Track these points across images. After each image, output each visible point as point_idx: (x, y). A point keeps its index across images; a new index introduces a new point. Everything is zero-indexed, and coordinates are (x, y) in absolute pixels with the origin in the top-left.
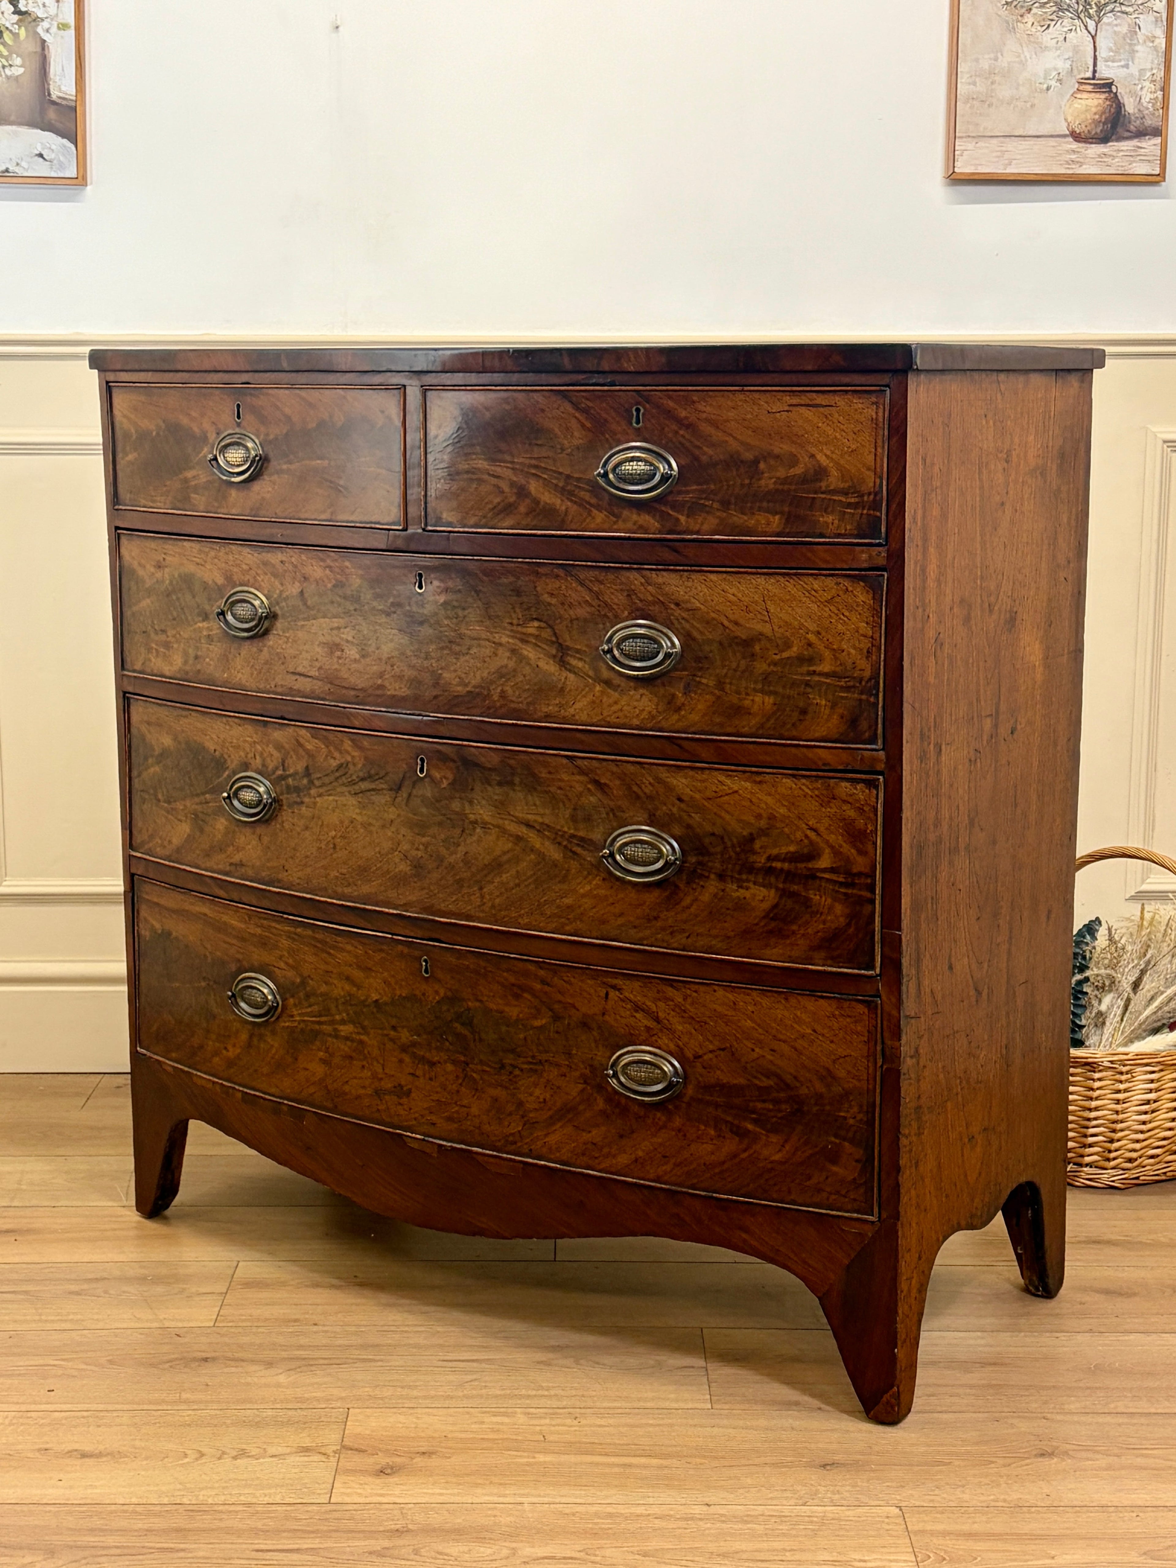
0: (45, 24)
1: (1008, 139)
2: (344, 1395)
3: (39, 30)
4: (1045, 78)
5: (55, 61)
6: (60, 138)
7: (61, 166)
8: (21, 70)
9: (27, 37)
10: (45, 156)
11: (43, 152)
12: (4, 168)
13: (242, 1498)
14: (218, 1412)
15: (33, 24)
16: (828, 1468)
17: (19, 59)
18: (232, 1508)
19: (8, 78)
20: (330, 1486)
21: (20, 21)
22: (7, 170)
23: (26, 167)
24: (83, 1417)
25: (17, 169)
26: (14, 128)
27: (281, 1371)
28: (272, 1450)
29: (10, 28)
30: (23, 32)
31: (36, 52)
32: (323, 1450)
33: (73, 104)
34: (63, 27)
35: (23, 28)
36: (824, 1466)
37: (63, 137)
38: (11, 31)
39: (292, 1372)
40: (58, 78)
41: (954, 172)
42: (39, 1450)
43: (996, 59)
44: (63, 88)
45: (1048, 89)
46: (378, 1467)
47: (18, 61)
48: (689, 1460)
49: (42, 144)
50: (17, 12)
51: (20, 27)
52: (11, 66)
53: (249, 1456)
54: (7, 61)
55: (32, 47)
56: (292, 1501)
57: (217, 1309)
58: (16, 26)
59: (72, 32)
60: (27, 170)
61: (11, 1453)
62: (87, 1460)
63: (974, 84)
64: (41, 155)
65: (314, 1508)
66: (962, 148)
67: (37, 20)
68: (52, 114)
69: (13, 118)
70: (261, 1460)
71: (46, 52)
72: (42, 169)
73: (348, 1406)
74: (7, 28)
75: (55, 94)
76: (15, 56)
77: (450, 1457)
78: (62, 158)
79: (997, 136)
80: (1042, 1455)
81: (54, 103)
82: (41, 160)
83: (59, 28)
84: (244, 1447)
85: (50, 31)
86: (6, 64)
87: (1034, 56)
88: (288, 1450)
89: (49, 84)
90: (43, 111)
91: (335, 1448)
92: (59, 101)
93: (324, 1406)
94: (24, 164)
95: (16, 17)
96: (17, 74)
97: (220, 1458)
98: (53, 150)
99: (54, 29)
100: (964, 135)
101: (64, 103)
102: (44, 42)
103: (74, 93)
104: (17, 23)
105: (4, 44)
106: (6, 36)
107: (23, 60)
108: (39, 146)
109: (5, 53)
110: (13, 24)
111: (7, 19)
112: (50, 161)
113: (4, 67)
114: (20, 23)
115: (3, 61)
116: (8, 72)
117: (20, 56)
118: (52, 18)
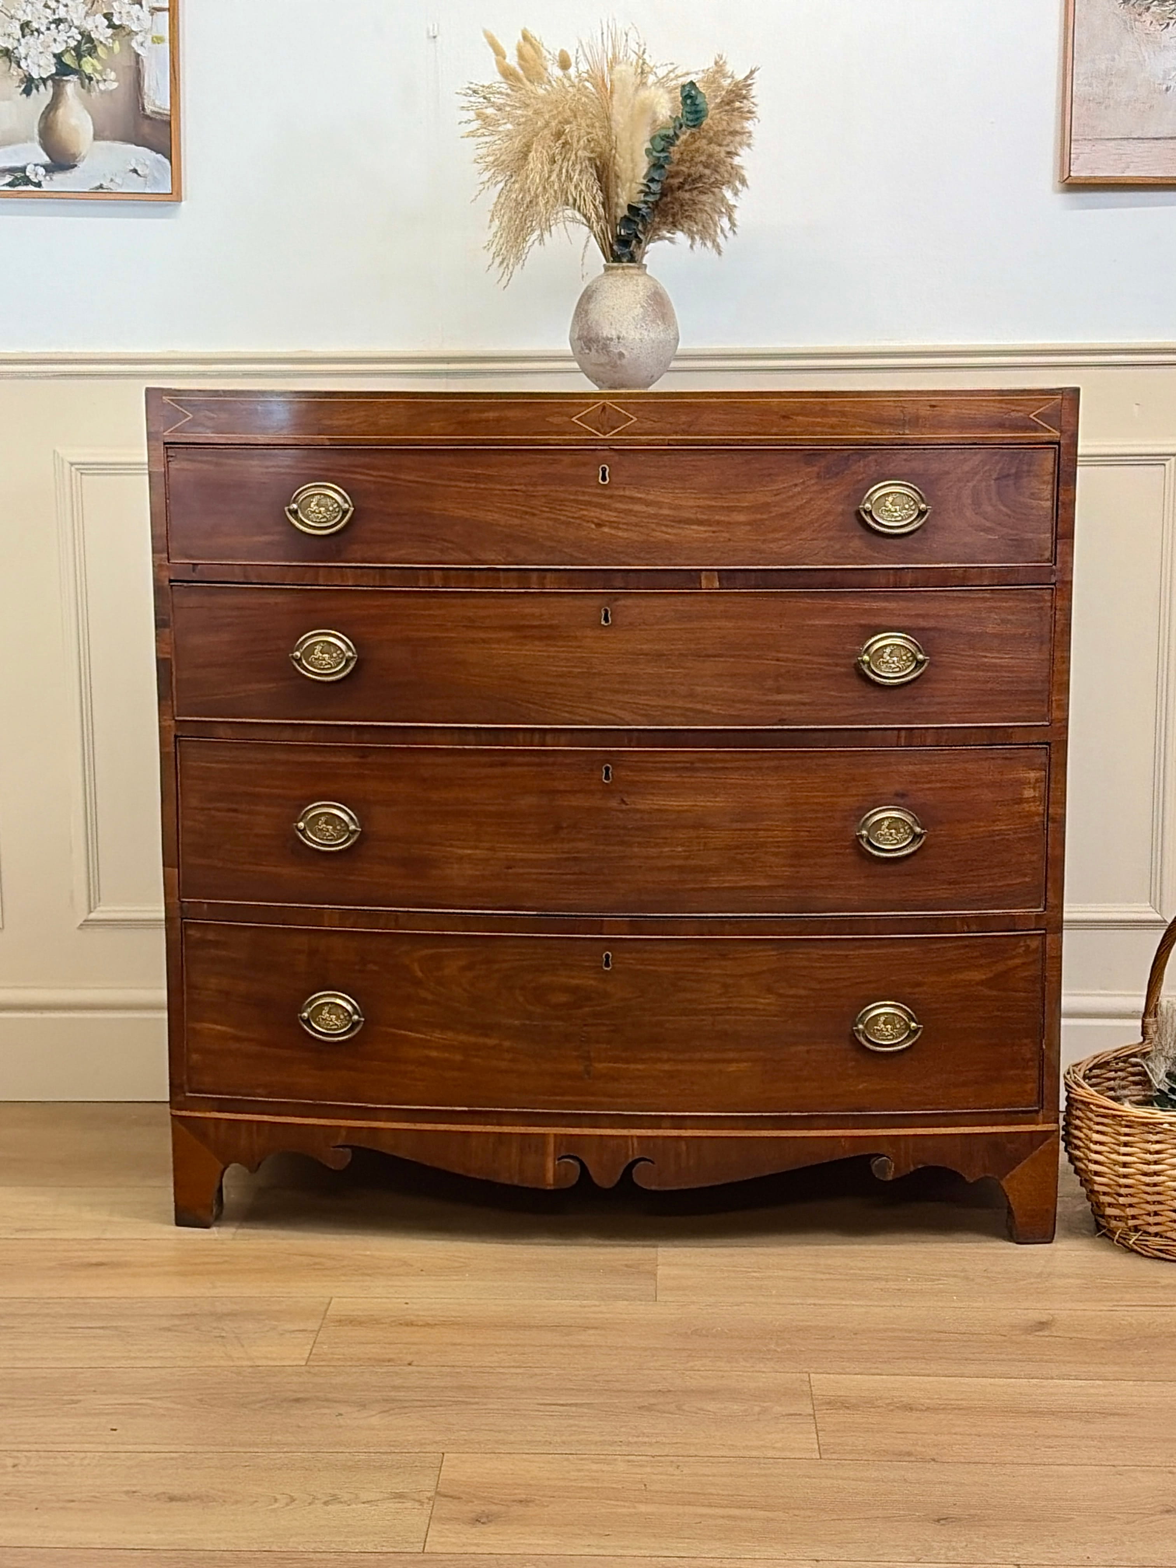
0: (139, 38)
1: (1125, 142)
2: (438, 1438)
3: (134, 44)
4: (1164, 79)
5: (149, 76)
6: (154, 154)
7: (156, 182)
8: (115, 85)
9: (121, 50)
10: (140, 172)
11: (137, 168)
12: (98, 184)
13: (333, 1545)
14: (310, 1455)
15: (127, 37)
16: (942, 1522)
17: (113, 73)
18: (324, 1556)
19: (104, 92)
20: (423, 1535)
21: (114, 34)
22: (101, 187)
23: (120, 183)
24: (172, 1459)
25: (111, 185)
26: (108, 143)
27: (374, 1413)
28: (364, 1496)
29: (104, 42)
30: (117, 47)
31: (130, 67)
32: (416, 1496)
33: (168, 118)
34: (158, 40)
35: (117, 42)
36: (938, 1521)
37: (158, 152)
38: (105, 45)
39: (385, 1414)
40: (152, 92)
41: (1070, 176)
42: (127, 1492)
43: (1113, 60)
44: (158, 103)
45: (1167, 89)
46: (473, 1515)
47: (113, 75)
48: (797, 1512)
49: (137, 160)
50: (111, 26)
51: (114, 40)
52: (105, 80)
53: (341, 1502)
54: (101, 76)
55: (124, 61)
56: (385, 1549)
57: (309, 1347)
58: (110, 41)
59: (167, 45)
60: (120, 186)
61: (98, 1495)
62: (174, 1503)
63: (1090, 85)
64: (135, 171)
65: (408, 1557)
66: (1078, 151)
67: (131, 33)
68: (146, 128)
69: (107, 133)
70: (354, 1506)
71: (140, 67)
72: (135, 185)
73: (443, 1451)
74: (101, 42)
75: (149, 108)
76: (109, 70)
77: (547, 1506)
78: (156, 174)
79: (1114, 139)
80: (1168, 1511)
81: (148, 117)
82: (135, 175)
83: (153, 42)
84: (337, 1491)
85: (145, 45)
86: (100, 79)
87: (1152, 56)
88: (381, 1496)
89: (143, 99)
90: (137, 126)
91: (429, 1494)
92: (153, 116)
93: (417, 1451)
94: (118, 180)
95: (110, 31)
96: (111, 88)
97: (310, 1504)
98: (147, 166)
99: (148, 43)
100: (1081, 138)
101: (158, 117)
102: (138, 55)
103: (168, 107)
104: (111, 37)
105: (98, 58)
106: (100, 50)
107: (117, 74)
108: (133, 162)
109: (99, 68)
110: (107, 38)
111: (101, 33)
112: (145, 177)
113: (98, 82)
114: (114, 36)
115: (97, 76)
116: (103, 86)
117: (114, 70)
118: (146, 31)
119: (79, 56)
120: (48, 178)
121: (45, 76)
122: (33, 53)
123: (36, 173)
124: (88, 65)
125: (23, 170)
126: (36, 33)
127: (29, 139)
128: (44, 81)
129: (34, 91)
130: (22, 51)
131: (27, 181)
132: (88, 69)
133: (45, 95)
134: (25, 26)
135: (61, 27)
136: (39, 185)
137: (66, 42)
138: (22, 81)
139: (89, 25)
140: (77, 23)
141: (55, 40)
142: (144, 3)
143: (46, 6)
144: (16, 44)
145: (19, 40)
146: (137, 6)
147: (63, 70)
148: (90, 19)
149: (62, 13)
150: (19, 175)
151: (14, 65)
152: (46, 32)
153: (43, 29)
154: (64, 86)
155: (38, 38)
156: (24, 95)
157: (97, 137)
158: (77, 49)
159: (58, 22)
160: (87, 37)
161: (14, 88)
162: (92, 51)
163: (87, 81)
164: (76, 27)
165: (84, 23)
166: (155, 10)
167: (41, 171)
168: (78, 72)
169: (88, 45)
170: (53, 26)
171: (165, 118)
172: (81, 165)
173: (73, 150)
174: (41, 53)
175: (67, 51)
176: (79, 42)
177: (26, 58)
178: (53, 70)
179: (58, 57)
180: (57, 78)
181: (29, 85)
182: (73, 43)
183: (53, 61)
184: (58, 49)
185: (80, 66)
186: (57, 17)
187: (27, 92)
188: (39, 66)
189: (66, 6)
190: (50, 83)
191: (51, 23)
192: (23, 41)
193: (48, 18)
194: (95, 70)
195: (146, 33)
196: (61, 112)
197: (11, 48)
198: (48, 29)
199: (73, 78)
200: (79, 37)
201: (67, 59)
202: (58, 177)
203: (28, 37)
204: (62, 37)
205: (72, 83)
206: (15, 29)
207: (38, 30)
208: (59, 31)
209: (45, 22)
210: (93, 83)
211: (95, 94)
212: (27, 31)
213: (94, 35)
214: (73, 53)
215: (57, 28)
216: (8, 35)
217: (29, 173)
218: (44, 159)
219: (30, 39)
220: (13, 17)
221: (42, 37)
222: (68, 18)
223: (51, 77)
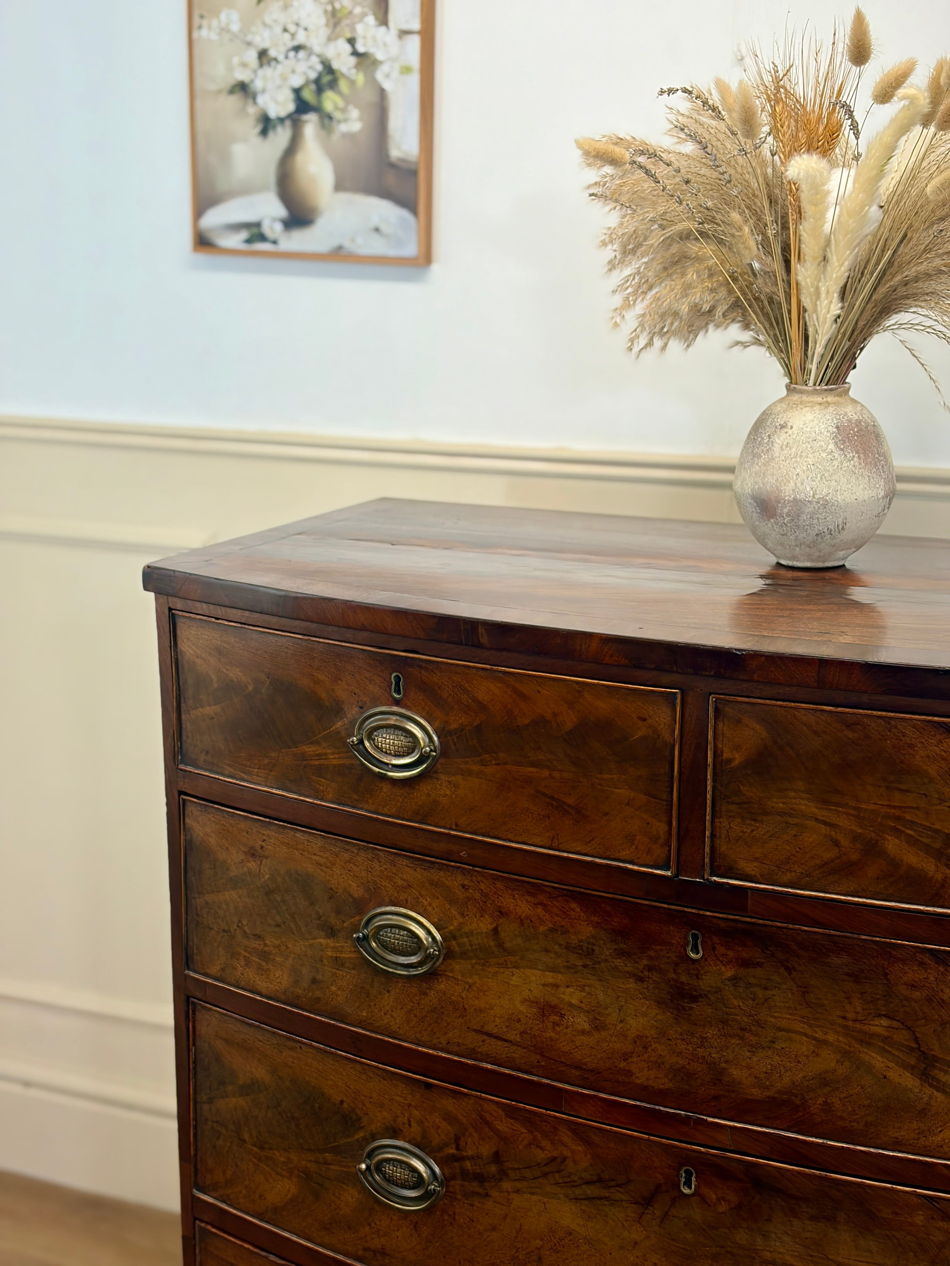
0: (384, 68)
3: (379, 76)
5: (395, 113)
6: (398, 210)
7: (400, 244)
8: (355, 126)
9: (365, 83)
10: (382, 231)
11: (379, 226)
12: (335, 244)
15: (373, 67)
17: (356, 110)
19: (344, 135)
21: (358, 64)
22: (340, 248)
23: (361, 244)
25: (351, 247)
26: (349, 193)
29: (347, 74)
30: (360, 79)
31: (374, 104)
33: (418, 167)
34: (406, 70)
35: (361, 74)
37: (403, 206)
38: (347, 78)
40: (398, 134)
44: (404, 147)
47: (354, 113)
49: (379, 215)
50: (355, 53)
51: (358, 72)
52: (347, 120)
54: (343, 114)
55: (368, 96)
58: (353, 72)
59: (416, 74)
60: (362, 247)
64: (377, 230)
67: (375, 63)
68: (391, 180)
69: (349, 183)
71: (386, 105)
72: (377, 247)
74: (342, 74)
75: (395, 153)
76: (351, 107)
78: (400, 236)
81: (393, 166)
82: (378, 235)
83: (401, 73)
85: (391, 77)
86: (341, 118)
89: (387, 141)
90: (381, 175)
92: (399, 163)
94: (360, 240)
95: (353, 60)
96: (353, 128)
98: (390, 223)
99: (395, 74)
101: (404, 165)
102: (383, 91)
103: (419, 154)
104: (354, 68)
105: (340, 93)
106: (343, 85)
107: (361, 112)
108: (375, 218)
109: (342, 104)
110: (350, 70)
111: (344, 63)
112: (388, 237)
113: (339, 122)
114: (358, 66)
115: (337, 115)
116: (343, 128)
117: (357, 106)
118: (394, 60)
119: (320, 91)
120: (285, 235)
121: (282, 114)
122: (270, 86)
123: (273, 229)
124: (330, 101)
125: (258, 225)
126: (273, 64)
127: (266, 188)
128: (281, 120)
129: (271, 134)
130: (258, 84)
131: (262, 238)
132: (328, 106)
133: (281, 136)
134: (263, 54)
135: (302, 54)
136: (275, 242)
137: (305, 73)
138: (259, 120)
139: (330, 53)
140: (317, 49)
141: (293, 72)
142: (391, 23)
143: (285, 30)
144: (252, 76)
145: (255, 72)
146: (383, 29)
147: (303, 107)
148: (332, 45)
149: (301, 38)
150: (255, 230)
151: (250, 102)
152: (286, 62)
153: (281, 58)
154: (302, 128)
155: (276, 69)
156: (261, 137)
158: (317, 81)
159: (297, 48)
160: (328, 69)
161: (249, 126)
162: (333, 85)
163: (326, 121)
164: (318, 56)
165: (325, 50)
166: (404, 33)
167: (279, 227)
168: (317, 109)
169: (329, 77)
170: (292, 54)
171: (413, 167)
172: (321, 222)
173: (311, 202)
174: (279, 87)
175: (306, 84)
176: (320, 74)
177: (262, 93)
178: (291, 107)
179: (297, 92)
180: (296, 116)
181: (266, 124)
182: (313, 75)
183: (290, 96)
184: (297, 82)
185: (320, 102)
186: (296, 43)
187: (264, 132)
188: (277, 103)
189: (306, 29)
190: (288, 123)
191: (288, 51)
192: (261, 72)
193: (285, 45)
194: (336, 108)
195: (393, 62)
196: (300, 158)
197: (247, 80)
198: (287, 57)
199: (312, 117)
200: (320, 67)
201: (308, 95)
202: (297, 234)
203: (265, 67)
204: (302, 67)
205: (311, 123)
206: (252, 56)
207: (276, 60)
208: (298, 60)
209: (283, 49)
210: (334, 123)
211: (335, 137)
212: (265, 60)
213: (335, 65)
214: (313, 87)
215: (295, 57)
216: (244, 65)
217: (266, 229)
218: (281, 211)
219: (267, 71)
220: (249, 44)
221: (280, 68)
222: (308, 44)
223: (290, 116)
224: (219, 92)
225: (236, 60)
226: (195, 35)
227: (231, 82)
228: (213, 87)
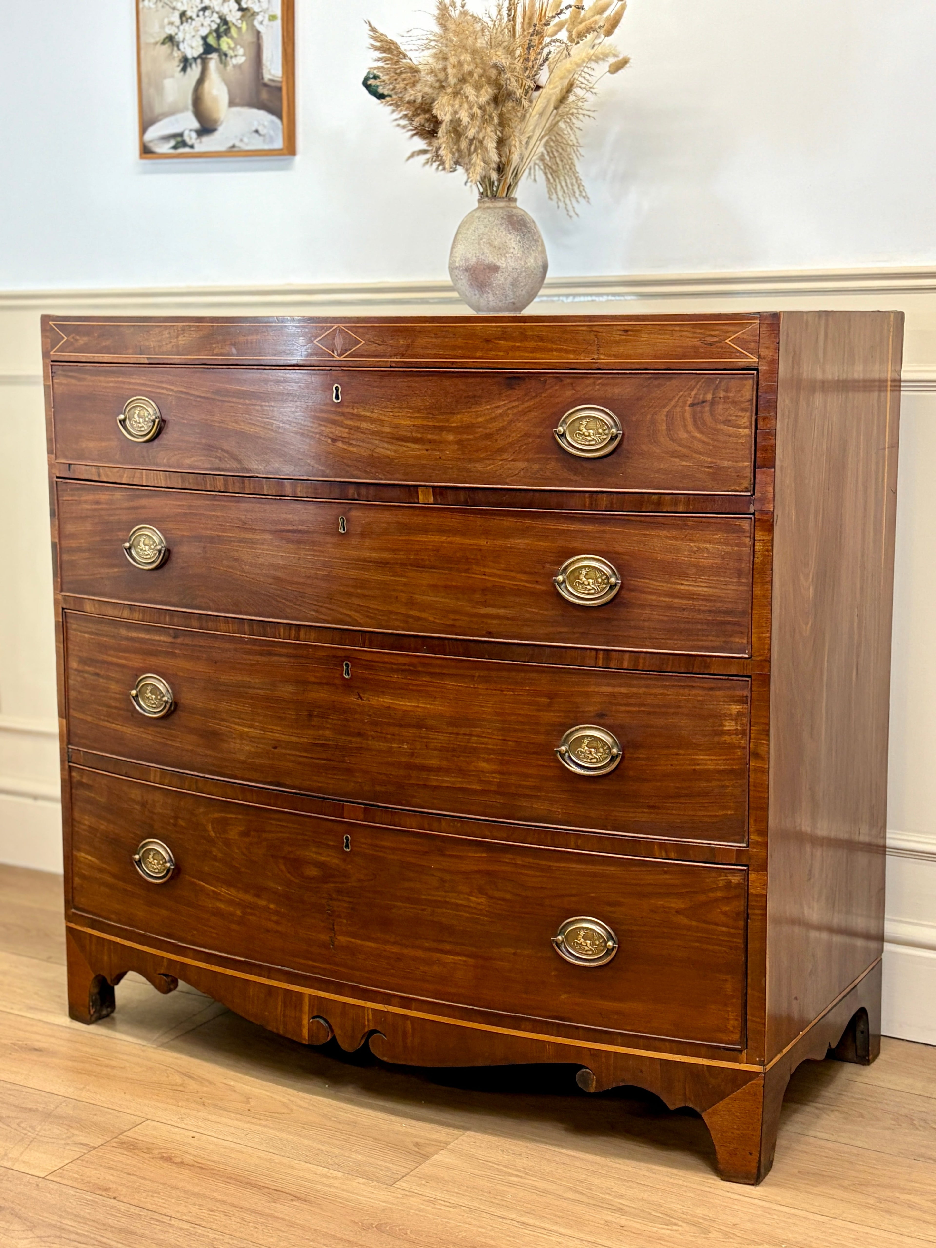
0: (259, 18)
3: (256, 23)
5: (267, 48)
6: (270, 116)
7: (272, 140)
8: (241, 60)
9: (247, 29)
10: (260, 132)
11: (258, 129)
12: (230, 144)
15: (252, 18)
17: (241, 49)
19: (234, 66)
21: (243, 16)
22: (234, 146)
23: (247, 142)
25: (241, 145)
26: (237, 109)
29: (236, 23)
30: (244, 26)
31: (253, 43)
33: (280, 84)
34: (272, 18)
35: (244, 23)
37: (273, 115)
38: (236, 26)
40: (268, 62)
44: (273, 72)
47: (241, 51)
49: (257, 121)
50: (241, 9)
51: (242, 21)
52: (236, 56)
54: (234, 52)
55: (249, 38)
58: (240, 21)
59: (278, 22)
60: (247, 144)
64: (257, 131)
67: (254, 14)
68: (264, 95)
69: (235, 101)
71: (260, 41)
72: (257, 144)
74: (233, 24)
75: (267, 77)
76: (238, 47)
78: (272, 134)
81: (265, 85)
82: (257, 135)
83: (270, 20)
85: (264, 23)
86: (233, 54)
89: (262, 69)
90: (258, 93)
92: (269, 83)
94: (246, 140)
95: (239, 14)
96: (239, 63)
98: (265, 126)
99: (266, 22)
101: (273, 84)
102: (258, 33)
103: (283, 78)
104: (240, 19)
105: (232, 38)
106: (233, 31)
107: (245, 50)
108: (256, 123)
109: (232, 45)
110: (237, 20)
111: (234, 16)
112: (264, 136)
113: (231, 57)
114: (242, 18)
115: (231, 53)
116: (234, 61)
117: (242, 46)
118: (265, 11)
119: (219, 37)
120: (198, 141)
121: (196, 55)
122: (188, 37)
123: (191, 137)
124: (225, 43)
125: (181, 135)
126: (190, 21)
127: (185, 109)
128: (195, 59)
129: (189, 70)
130: (180, 37)
131: (184, 144)
132: (224, 47)
133: (195, 71)
134: (183, 14)
135: (207, 13)
136: (192, 147)
137: (210, 25)
138: (180, 61)
139: (225, 10)
140: (217, 9)
141: (202, 25)
144: (176, 30)
145: (178, 27)
147: (208, 49)
148: (226, 5)
150: (179, 139)
151: (175, 48)
152: (197, 19)
153: (194, 16)
154: (208, 63)
155: (191, 24)
156: (182, 73)
157: (232, 103)
158: (217, 31)
159: (205, 9)
160: (224, 21)
161: (175, 66)
162: (227, 32)
163: (223, 57)
164: (217, 13)
165: (222, 9)
167: (194, 135)
168: (217, 50)
169: (225, 27)
170: (201, 13)
171: (278, 85)
172: (221, 129)
173: (215, 116)
174: (193, 36)
175: (210, 33)
176: (219, 25)
177: (183, 42)
178: (201, 50)
179: (204, 38)
180: (204, 56)
181: (186, 63)
182: (214, 26)
183: (201, 42)
184: (204, 31)
185: (219, 45)
186: (203, 5)
187: (184, 69)
188: (192, 47)
190: (199, 61)
191: (200, 10)
192: (181, 28)
193: (197, 7)
194: (229, 48)
195: (265, 12)
196: (207, 85)
197: (173, 34)
198: (198, 16)
199: (214, 56)
200: (218, 21)
201: (211, 41)
202: (205, 139)
203: (185, 24)
204: (207, 22)
205: (214, 60)
206: (176, 18)
207: (191, 18)
208: (205, 17)
209: (195, 10)
210: (228, 59)
211: (229, 68)
212: (184, 19)
213: (229, 18)
214: (215, 34)
215: (204, 15)
216: (172, 23)
217: (186, 137)
218: (196, 125)
219: (186, 26)
220: (174, 8)
221: (194, 23)
222: (211, 5)
223: (200, 56)
224: (156, 43)
225: (166, 21)
226: (141, 6)
227: (164, 36)
228: (152, 41)
